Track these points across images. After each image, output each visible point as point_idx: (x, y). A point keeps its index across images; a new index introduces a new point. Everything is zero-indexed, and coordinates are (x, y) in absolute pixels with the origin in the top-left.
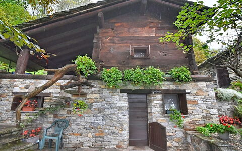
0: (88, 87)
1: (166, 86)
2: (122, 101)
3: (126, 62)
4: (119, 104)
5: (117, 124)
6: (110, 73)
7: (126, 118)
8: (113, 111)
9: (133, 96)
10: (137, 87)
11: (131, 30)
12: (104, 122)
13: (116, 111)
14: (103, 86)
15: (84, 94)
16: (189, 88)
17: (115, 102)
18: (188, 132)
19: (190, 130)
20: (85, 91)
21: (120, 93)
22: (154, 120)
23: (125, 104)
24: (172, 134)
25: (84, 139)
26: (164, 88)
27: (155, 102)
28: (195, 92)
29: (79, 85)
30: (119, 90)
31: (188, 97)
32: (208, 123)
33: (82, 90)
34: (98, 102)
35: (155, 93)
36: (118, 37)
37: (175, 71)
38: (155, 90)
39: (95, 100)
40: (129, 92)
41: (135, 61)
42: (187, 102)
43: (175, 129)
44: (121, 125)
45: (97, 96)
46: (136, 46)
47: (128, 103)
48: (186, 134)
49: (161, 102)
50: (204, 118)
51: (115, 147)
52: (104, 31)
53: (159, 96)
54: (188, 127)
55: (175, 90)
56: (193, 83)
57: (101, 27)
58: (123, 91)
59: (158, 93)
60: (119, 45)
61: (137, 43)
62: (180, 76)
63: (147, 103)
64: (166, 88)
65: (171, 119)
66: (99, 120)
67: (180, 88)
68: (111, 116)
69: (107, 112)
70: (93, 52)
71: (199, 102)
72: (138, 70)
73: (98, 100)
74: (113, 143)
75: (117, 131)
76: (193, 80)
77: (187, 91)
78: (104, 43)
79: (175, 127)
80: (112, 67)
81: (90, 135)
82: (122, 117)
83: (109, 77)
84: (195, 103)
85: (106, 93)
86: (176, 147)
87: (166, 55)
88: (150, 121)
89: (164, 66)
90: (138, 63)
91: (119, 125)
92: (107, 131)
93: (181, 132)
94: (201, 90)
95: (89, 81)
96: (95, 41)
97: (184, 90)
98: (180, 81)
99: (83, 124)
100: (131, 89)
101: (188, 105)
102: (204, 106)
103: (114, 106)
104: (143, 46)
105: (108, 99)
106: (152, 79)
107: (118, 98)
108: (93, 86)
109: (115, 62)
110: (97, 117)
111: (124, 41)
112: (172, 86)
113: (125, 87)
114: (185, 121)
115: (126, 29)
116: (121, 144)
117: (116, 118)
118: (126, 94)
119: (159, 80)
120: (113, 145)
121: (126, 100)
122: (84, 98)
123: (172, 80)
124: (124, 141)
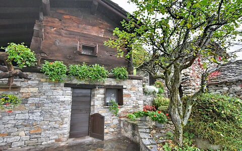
0: (23, 80)
1: (109, 82)
2: (65, 96)
3: (72, 57)
4: (62, 98)
5: (57, 118)
6: (53, 67)
7: (68, 112)
8: (53, 105)
9: (78, 91)
10: (82, 82)
11: (80, 26)
12: (42, 118)
13: (57, 106)
14: (42, 80)
15: (16, 88)
16: (126, 84)
17: (57, 97)
18: (122, 119)
19: (124, 117)
20: (18, 84)
21: (64, 88)
22: (96, 112)
23: (69, 98)
24: (109, 122)
25: (13, 138)
26: (106, 83)
27: (98, 96)
28: (130, 87)
29: (9, 77)
30: (62, 84)
31: (124, 91)
32: (137, 111)
33: (14, 83)
34: (35, 96)
35: (98, 88)
36: (66, 30)
37: (117, 70)
38: (99, 85)
39: (32, 94)
40: (74, 87)
41: (82, 57)
42: (124, 95)
43: (112, 118)
44: (63, 119)
45: (35, 90)
46: (84, 43)
47: (71, 97)
48: (120, 121)
49: (103, 96)
50: (134, 107)
51: (54, 141)
52: (49, 19)
53: (102, 91)
54: (122, 115)
55: (116, 86)
56: (129, 80)
57: (45, 14)
58: (66, 85)
59: (101, 88)
60: (66, 39)
61: (85, 40)
62: (120, 75)
63: (91, 97)
64: (109, 84)
65: (110, 110)
66: (36, 116)
67: (119, 84)
68: (51, 111)
69: (47, 107)
70: (33, 40)
71: (132, 95)
72: (84, 66)
73: (35, 94)
74: (51, 138)
75: (57, 126)
76: (129, 79)
77: (124, 87)
78: (48, 33)
79: (113, 116)
80: (56, 60)
81: (22, 133)
82: (64, 111)
83: (51, 70)
84: (129, 96)
85: (46, 87)
86: (112, 132)
87: (111, 56)
88: (92, 113)
89: (109, 65)
90: (85, 59)
91: (60, 119)
92: (44, 127)
93: (117, 120)
94: (134, 86)
95: (25, 73)
96: (35, 28)
97: (122, 86)
98: (120, 78)
99: (14, 122)
100: (76, 84)
101: (124, 98)
102: (134, 98)
103: (55, 100)
104: (91, 44)
105: (49, 94)
106: (97, 75)
107: (61, 92)
108: (30, 79)
109: (60, 55)
110: (32, 113)
111: (72, 36)
112: (113, 83)
113: (69, 82)
114: (121, 110)
115: (75, 24)
116: (61, 137)
117: (57, 112)
118: (70, 89)
119: (103, 77)
120: (52, 140)
121: (70, 94)
122: (16, 93)
123: (114, 77)
124: (64, 134)
